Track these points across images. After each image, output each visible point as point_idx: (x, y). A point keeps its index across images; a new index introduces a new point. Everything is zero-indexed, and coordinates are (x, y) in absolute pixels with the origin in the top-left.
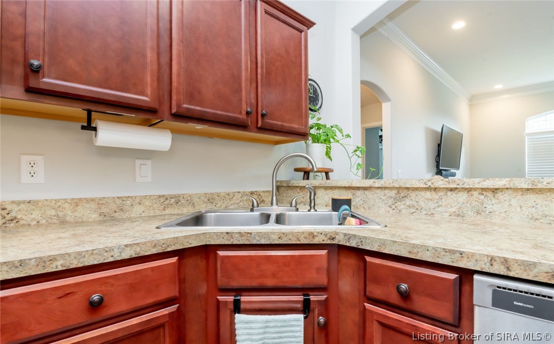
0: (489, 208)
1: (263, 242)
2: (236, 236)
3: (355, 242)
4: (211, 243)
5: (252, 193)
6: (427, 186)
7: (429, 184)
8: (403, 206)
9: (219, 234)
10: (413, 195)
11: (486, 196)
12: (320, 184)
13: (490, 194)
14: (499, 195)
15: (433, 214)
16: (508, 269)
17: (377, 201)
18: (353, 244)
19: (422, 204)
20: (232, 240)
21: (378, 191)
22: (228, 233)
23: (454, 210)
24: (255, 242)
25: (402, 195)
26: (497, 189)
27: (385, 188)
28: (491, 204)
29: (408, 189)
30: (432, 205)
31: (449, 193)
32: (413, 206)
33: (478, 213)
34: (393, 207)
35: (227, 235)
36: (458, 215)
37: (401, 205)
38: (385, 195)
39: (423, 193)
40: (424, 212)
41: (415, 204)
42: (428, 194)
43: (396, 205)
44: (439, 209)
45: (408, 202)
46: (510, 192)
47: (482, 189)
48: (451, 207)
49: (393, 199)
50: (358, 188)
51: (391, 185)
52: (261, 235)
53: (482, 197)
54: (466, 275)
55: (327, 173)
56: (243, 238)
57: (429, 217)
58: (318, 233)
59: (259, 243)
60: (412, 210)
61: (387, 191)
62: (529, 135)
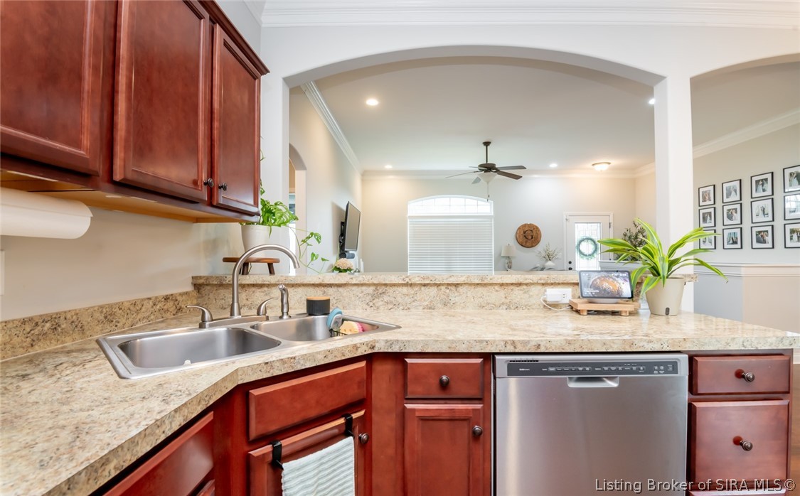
0: (453, 299)
1: (308, 365)
2: (278, 364)
3: (397, 347)
4: (245, 382)
5: (166, 298)
6: (405, 282)
7: (407, 280)
8: (381, 303)
9: (256, 367)
10: (391, 290)
11: (451, 290)
12: (278, 281)
13: (453, 288)
14: (460, 289)
15: (409, 309)
16: (515, 347)
17: (353, 298)
18: (396, 349)
19: (399, 299)
20: (272, 371)
21: (354, 288)
22: (267, 363)
23: (426, 303)
24: (299, 367)
25: (380, 291)
26: (458, 284)
27: (362, 285)
28: (455, 296)
29: (386, 285)
30: (408, 300)
31: (423, 288)
32: (391, 302)
33: (445, 305)
34: (371, 304)
35: (265, 366)
36: (430, 308)
37: (379, 302)
38: (362, 292)
39: (400, 289)
40: (401, 308)
41: (393, 299)
42: (405, 290)
43: (374, 302)
44: (414, 304)
45: (386, 298)
46: (467, 286)
47: (448, 284)
48: (425, 300)
49: (370, 296)
50: (331, 285)
51: (370, 282)
52: (305, 357)
53: (448, 291)
54: (489, 358)
55: (270, 266)
56: (286, 365)
57: (405, 311)
58: (361, 344)
59: (303, 368)
60: (391, 306)
61: (364, 288)
62: (410, 217)
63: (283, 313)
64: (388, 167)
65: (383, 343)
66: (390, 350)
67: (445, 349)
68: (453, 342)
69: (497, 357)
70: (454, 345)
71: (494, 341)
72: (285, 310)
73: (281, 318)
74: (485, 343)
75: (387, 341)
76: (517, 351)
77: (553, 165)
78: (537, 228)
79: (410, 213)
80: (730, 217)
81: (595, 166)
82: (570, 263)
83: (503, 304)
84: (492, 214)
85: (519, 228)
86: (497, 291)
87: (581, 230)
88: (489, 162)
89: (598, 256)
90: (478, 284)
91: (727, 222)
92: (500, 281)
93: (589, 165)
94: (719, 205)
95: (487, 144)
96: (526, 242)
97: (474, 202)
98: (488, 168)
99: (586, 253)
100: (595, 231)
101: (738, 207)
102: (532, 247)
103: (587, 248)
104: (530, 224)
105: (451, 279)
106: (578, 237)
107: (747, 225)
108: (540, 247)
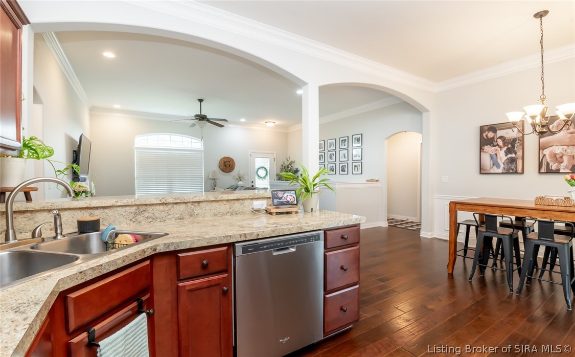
0: (197, 212)
1: (112, 269)
2: (89, 272)
3: (173, 247)
6: (162, 202)
7: (163, 201)
8: (142, 218)
9: (73, 276)
10: (150, 209)
11: (195, 206)
13: (196, 204)
14: (201, 204)
15: (164, 221)
17: (118, 217)
18: (172, 249)
19: (157, 215)
20: (85, 277)
21: (119, 209)
22: (81, 272)
23: (178, 216)
24: (105, 272)
25: (142, 210)
26: (200, 202)
27: (126, 206)
28: (198, 210)
29: (146, 205)
30: (164, 214)
31: (175, 206)
32: (151, 217)
33: (191, 216)
34: (134, 220)
35: (80, 275)
36: (180, 219)
37: (140, 218)
38: (126, 211)
39: (157, 207)
40: (159, 220)
41: (152, 215)
42: (161, 208)
43: (136, 218)
44: (169, 217)
45: (146, 215)
46: (206, 203)
47: (193, 202)
48: (176, 214)
49: (133, 214)
50: (97, 208)
51: (133, 203)
52: (109, 264)
53: (193, 206)
54: (231, 246)
55: (26, 194)
56: (95, 272)
57: (162, 223)
58: (147, 248)
59: (108, 271)
60: (150, 220)
61: (127, 208)
62: (137, 148)
63: (57, 234)
64: (117, 106)
65: (162, 246)
66: (167, 250)
67: (205, 244)
68: (210, 239)
69: (236, 245)
70: (211, 241)
71: (234, 235)
72: (59, 231)
73: (55, 238)
74: (229, 237)
75: (165, 244)
76: (247, 239)
77: (243, 120)
78: (233, 160)
79: (137, 145)
80: (331, 158)
81: (267, 123)
82: (252, 182)
83: (228, 212)
84: (203, 149)
85: (221, 160)
86: (225, 204)
87: (259, 162)
88: (202, 114)
89: (268, 178)
90: (213, 201)
91: (330, 160)
92: (227, 198)
93: (263, 122)
94: (326, 151)
95: (201, 101)
96: (226, 169)
97: (190, 140)
98: (202, 118)
99: (261, 176)
100: (266, 162)
101: (334, 152)
102: (230, 172)
103: (262, 173)
104: (228, 157)
105: (195, 199)
106: (257, 167)
107: (337, 162)
108: (235, 172)
